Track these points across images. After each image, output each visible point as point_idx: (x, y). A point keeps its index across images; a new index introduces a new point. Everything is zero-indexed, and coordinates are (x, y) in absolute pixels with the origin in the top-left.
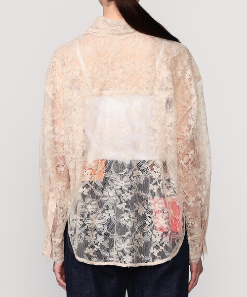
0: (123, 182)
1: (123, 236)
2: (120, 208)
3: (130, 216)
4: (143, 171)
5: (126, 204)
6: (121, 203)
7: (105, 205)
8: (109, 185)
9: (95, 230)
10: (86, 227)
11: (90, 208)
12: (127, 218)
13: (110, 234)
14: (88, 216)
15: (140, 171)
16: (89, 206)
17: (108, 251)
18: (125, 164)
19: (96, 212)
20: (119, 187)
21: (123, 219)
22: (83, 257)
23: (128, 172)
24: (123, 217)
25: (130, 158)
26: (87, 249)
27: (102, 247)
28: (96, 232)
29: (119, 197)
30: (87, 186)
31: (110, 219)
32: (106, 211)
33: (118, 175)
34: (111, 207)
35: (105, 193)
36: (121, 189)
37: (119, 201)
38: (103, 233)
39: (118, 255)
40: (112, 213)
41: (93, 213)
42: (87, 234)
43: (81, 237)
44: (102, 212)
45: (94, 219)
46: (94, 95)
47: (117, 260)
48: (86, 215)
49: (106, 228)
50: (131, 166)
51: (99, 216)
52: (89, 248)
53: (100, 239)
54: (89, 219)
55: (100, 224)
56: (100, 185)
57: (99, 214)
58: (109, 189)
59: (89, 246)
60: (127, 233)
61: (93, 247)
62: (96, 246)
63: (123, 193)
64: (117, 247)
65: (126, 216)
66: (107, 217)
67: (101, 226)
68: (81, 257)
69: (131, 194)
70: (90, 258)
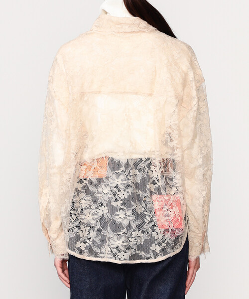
0: (120, 180)
1: (118, 233)
2: (115, 206)
3: (126, 214)
4: (140, 171)
5: (122, 202)
6: (116, 200)
7: (99, 201)
8: (104, 182)
9: (88, 225)
10: (79, 221)
11: (84, 203)
12: (123, 216)
13: (102, 231)
14: (82, 211)
15: (137, 170)
16: (83, 202)
17: (99, 247)
18: (122, 162)
19: (90, 207)
20: (114, 185)
21: (118, 217)
22: (74, 250)
23: (124, 171)
24: (118, 215)
25: (128, 157)
26: (78, 243)
27: (94, 242)
28: (89, 228)
29: (115, 195)
30: (81, 181)
31: (103, 216)
32: (99, 208)
33: (113, 173)
34: (104, 203)
35: (100, 190)
36: (117, 187)
37: (114, 199)
38: (96, 229)
39: (111, 251)
40: (105, 210)
41: (87, 208)
42: (79, 229)
43: (73, 231)
44: (96, 208)
45: (88, 215)
46: (93, 92)
47: (111, 256)
48: (79, 210)
49: (99, 224)
50: (127, 165)
51: (93, 211)
52: (81, 242)
53: (93, 234)
54: (82, 214)
55: (93, 219)
56: (95, 181)
57: (93, 209)
58: (103, 186)
59: (81, 240)
60: (123, 231)
61: (85, 242)
62: (88, 241)
63: (119, 191)
64: (110, 244)
65: (121, 214)
66: (101, 214)
67: (95, 222)
68: (72, 250)
69: (128, 192)
70: (81, 252)
